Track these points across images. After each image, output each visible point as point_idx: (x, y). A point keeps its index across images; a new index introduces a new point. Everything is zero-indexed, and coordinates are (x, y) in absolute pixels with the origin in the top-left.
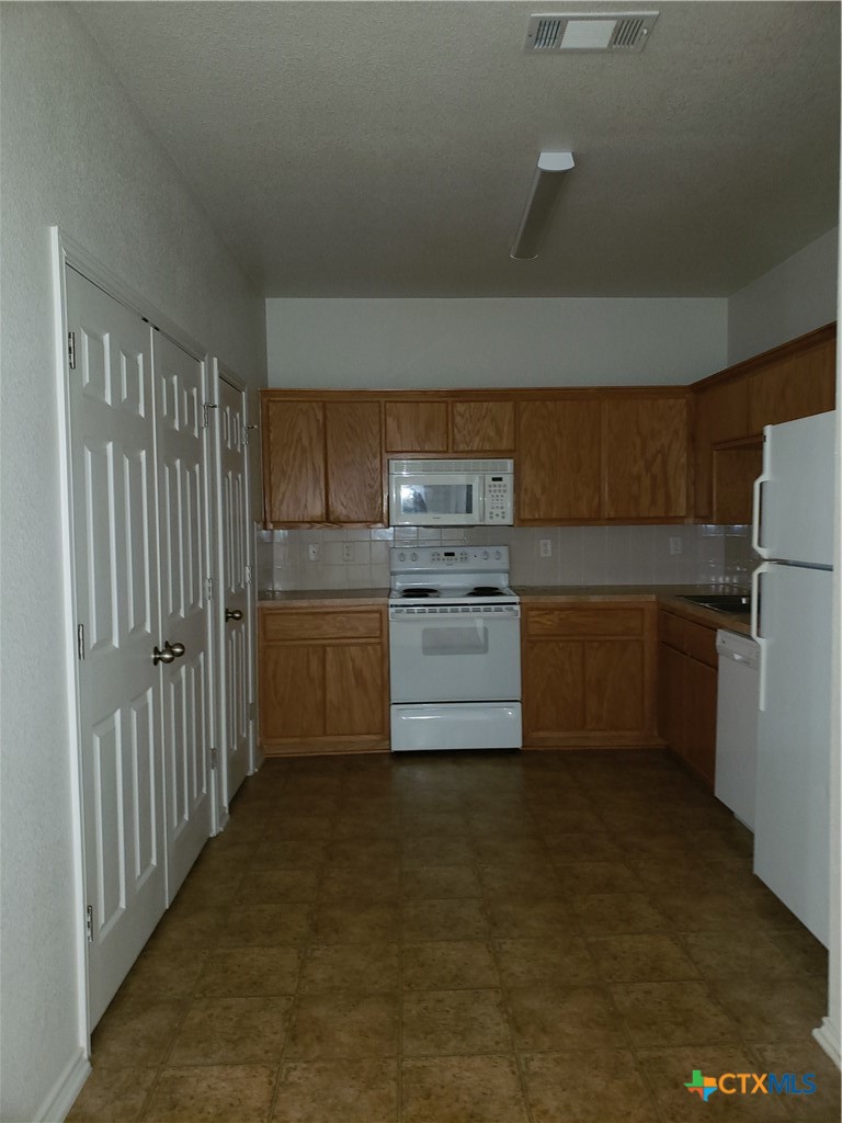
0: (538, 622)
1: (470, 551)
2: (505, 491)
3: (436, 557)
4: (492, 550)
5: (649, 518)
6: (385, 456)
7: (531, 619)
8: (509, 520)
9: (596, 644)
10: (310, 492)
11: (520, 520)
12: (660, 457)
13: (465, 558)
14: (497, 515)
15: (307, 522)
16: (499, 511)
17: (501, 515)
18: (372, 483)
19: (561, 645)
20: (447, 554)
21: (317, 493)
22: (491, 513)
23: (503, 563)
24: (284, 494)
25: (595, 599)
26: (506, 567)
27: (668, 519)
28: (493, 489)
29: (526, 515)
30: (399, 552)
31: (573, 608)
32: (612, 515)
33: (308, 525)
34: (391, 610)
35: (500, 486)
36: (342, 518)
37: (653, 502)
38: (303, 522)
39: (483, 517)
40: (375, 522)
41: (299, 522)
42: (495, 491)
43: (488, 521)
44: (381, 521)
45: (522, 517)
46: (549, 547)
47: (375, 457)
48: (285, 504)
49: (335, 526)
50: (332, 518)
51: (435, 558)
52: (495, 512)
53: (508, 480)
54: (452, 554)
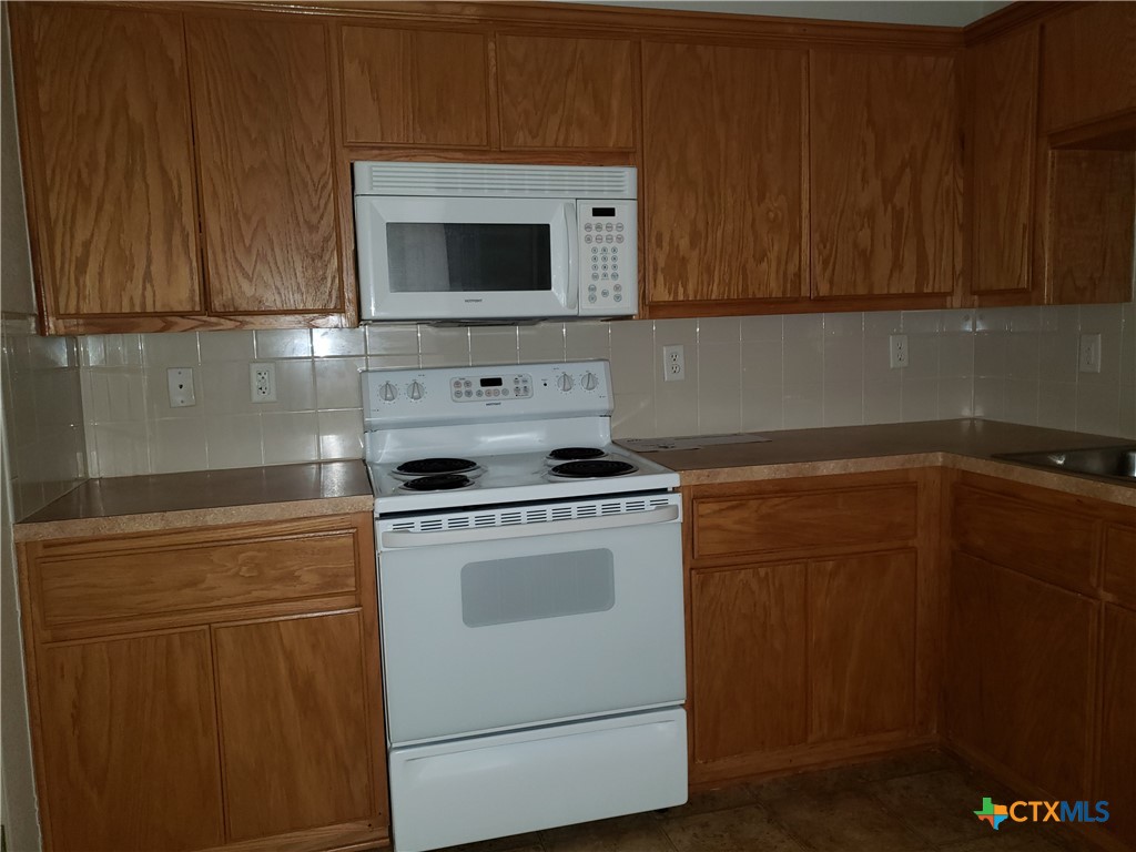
0: (718, 528)
1: (535, 374)
2: (620, 239)
3: (463, 389)
4: (577, 370)
5: (888, 297)
6: (344, 156)
7: (702, 522)
8: (629, 304)
9: (830, 565)
10: (158, 236)
11: (651, 308)
12: (907, 179)
13: (523, 390)
14: (605, 294)
15: (156, 315)
16: (609, 285)
17: (612, 293)
18: (314, 219)
19: (762, 572)
20: (485, 382)
21: (177, 240)
22: (593, 289)
23: (600, 398)
24: (87, 245)
25: (829, 468)
26: (605, 404)
27: (919, 299)
28: (594, 233)
29: (661, 294)
30: (382, 379)
31: (783, 489)
32: (824, 290)
33: (159, 323)
34: (384, 527)
35: (609, 227)
36: (244, 306)
37: (897, 265)
38: (144, 314)
39: (575, 300)
40: (325, 312)
41: (133, 315)
42: (599, 239)
43: (586, 308)
44: (340, 310)
45: (649, 299)
46: (680, 361)
47: (319, 157)
48: (93, 267)
49: (228, 324)
50: (217, 304)
51: (461, 390)
52: (601, 285)
53: (627, 214)
54: (497, 382)
